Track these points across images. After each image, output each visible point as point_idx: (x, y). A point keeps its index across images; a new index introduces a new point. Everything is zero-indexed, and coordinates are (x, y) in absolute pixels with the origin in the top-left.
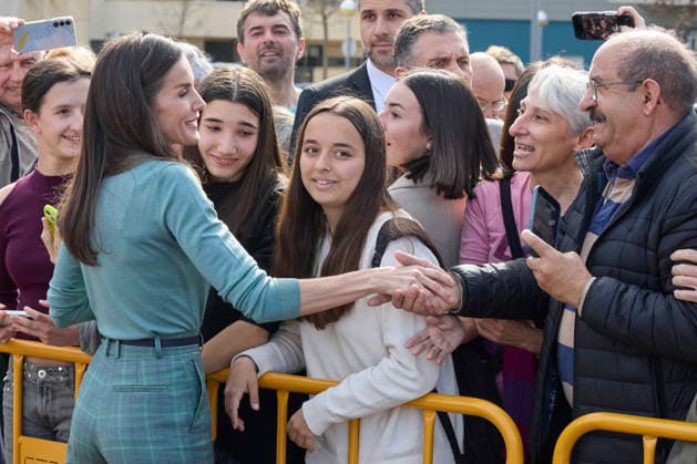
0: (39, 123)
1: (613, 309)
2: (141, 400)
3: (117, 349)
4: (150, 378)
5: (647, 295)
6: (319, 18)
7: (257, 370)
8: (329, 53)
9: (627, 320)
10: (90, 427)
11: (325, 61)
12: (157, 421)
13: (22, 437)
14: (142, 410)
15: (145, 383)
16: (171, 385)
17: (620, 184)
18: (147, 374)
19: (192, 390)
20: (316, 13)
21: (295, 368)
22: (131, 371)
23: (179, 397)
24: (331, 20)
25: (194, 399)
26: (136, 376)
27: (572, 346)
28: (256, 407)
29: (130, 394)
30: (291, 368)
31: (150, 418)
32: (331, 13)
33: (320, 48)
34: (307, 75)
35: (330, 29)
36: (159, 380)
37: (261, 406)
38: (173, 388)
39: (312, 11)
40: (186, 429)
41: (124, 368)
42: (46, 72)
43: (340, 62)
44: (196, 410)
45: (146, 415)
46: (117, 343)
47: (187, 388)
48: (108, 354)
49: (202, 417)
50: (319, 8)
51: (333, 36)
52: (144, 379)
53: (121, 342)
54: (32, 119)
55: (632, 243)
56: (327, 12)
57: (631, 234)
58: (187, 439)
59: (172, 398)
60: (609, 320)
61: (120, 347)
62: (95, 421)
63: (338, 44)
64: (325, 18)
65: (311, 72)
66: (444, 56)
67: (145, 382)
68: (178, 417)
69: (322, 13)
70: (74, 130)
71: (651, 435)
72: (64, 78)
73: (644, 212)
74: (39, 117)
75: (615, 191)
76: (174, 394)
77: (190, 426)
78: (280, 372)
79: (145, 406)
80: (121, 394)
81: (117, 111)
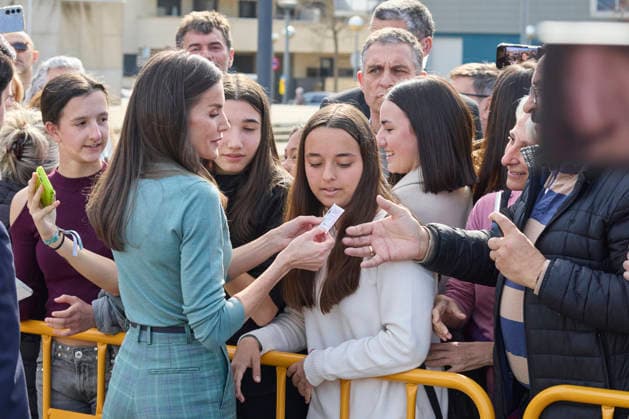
0: (60, 134)
1: (571, 287)
2: (176, 381)
3: (149, 337)
4: (183, 361)
5: (600, 274)
6: (330, 33)
7: (261, 349)
8: (339, 65)
9: (584, 297)
10: (128, 408)
11: (336, 72)
12: (192, 400)
13: (51, 410)
14: (178, 390)
15: (179, 366)
16: (202, 366)
17: (561, 178)
18: (180, 358)
19: (221, 369)
20: (328, 28)
21: (296, 347)
22: (164, 355)
23: (209, 377)
24: (340, 35)
25: (223, 377)
26: (170, 359)
27: (522, 321)
28: (258, 379)
29: (165, 376)
30: (292, 348)
31: (185, 397)
32: (340, 29)
33: (331, 60)
34: (320, 84)
35: (340, 43)
36: (191, 362)
37: (262, 380)
38: (204, 368)
39: (324, 26)
40: (217, 405)
41: (157, 352)
42: (62, 88)
43: (349, 73)
44: (224, 386)
45: (181, 394)
46: (149, 330)
47: (216, 368)
48: (139, 341)
49: (230, 394)
50: (329, 23)
51: (343, 49)
52: (178, 362)
53: (153, 329)
54: (53, 129)
55: (575, 233)
56: (337, 28)
57: (572, 226)
58: (218, 414)
59: (203, 378)
60: (567, 296)
61: (151, 336)
62: (133, 400)
63: (347, 57)
64: (335, 33)
65: (323, 82)
66: (379, 64)
67: (178, 364)
68: (211, 393)
69: (333, 29)
70: (92, 139)
71: (609, 405)
72: (80, 92)
73: (586, 205)
74: (59, 128)
75: (556, 183)
76: (206, 374)
77: (221, 403)
78: (282, 351)
79: (180, 386)
80: (157, 376)
81: (157, 116)
